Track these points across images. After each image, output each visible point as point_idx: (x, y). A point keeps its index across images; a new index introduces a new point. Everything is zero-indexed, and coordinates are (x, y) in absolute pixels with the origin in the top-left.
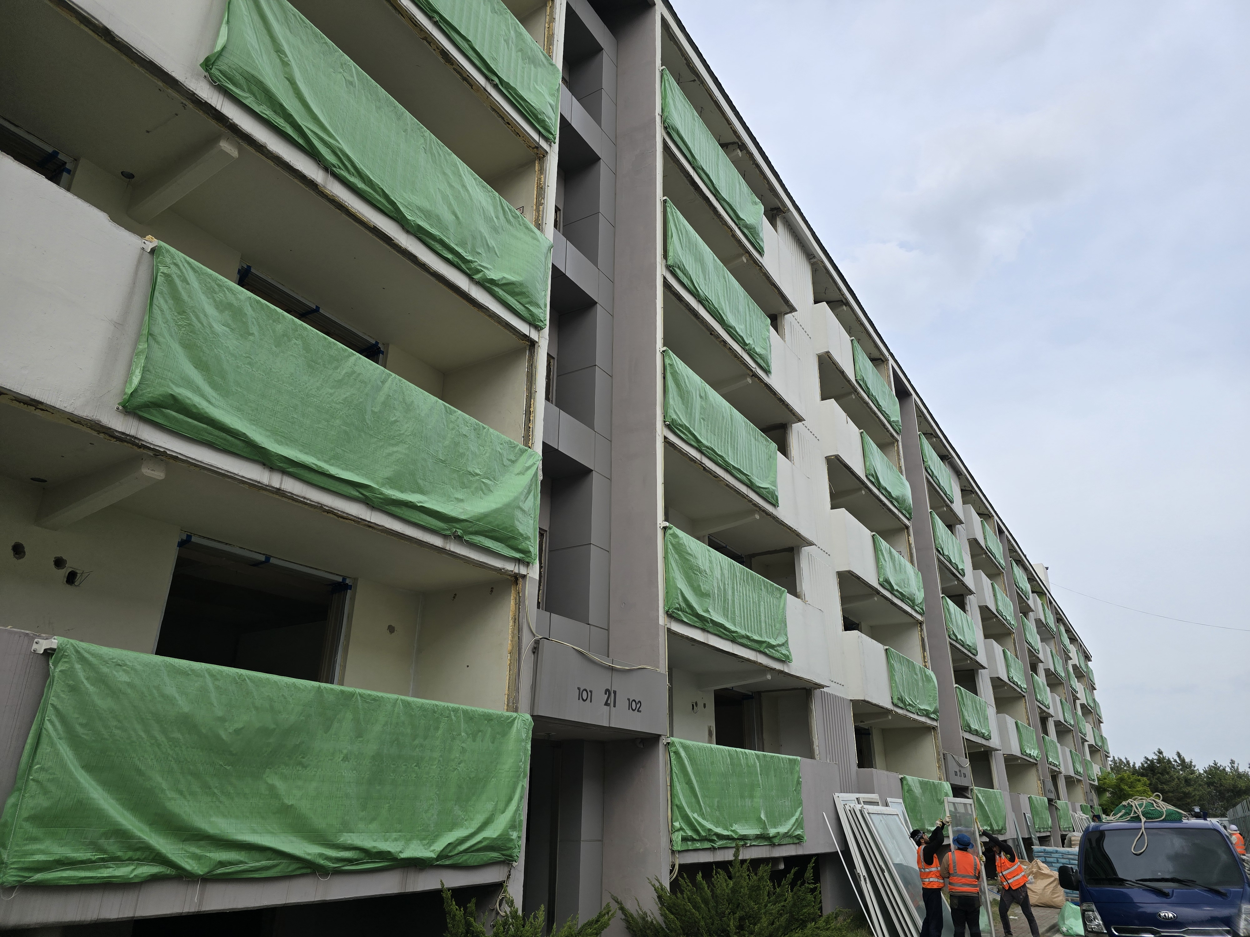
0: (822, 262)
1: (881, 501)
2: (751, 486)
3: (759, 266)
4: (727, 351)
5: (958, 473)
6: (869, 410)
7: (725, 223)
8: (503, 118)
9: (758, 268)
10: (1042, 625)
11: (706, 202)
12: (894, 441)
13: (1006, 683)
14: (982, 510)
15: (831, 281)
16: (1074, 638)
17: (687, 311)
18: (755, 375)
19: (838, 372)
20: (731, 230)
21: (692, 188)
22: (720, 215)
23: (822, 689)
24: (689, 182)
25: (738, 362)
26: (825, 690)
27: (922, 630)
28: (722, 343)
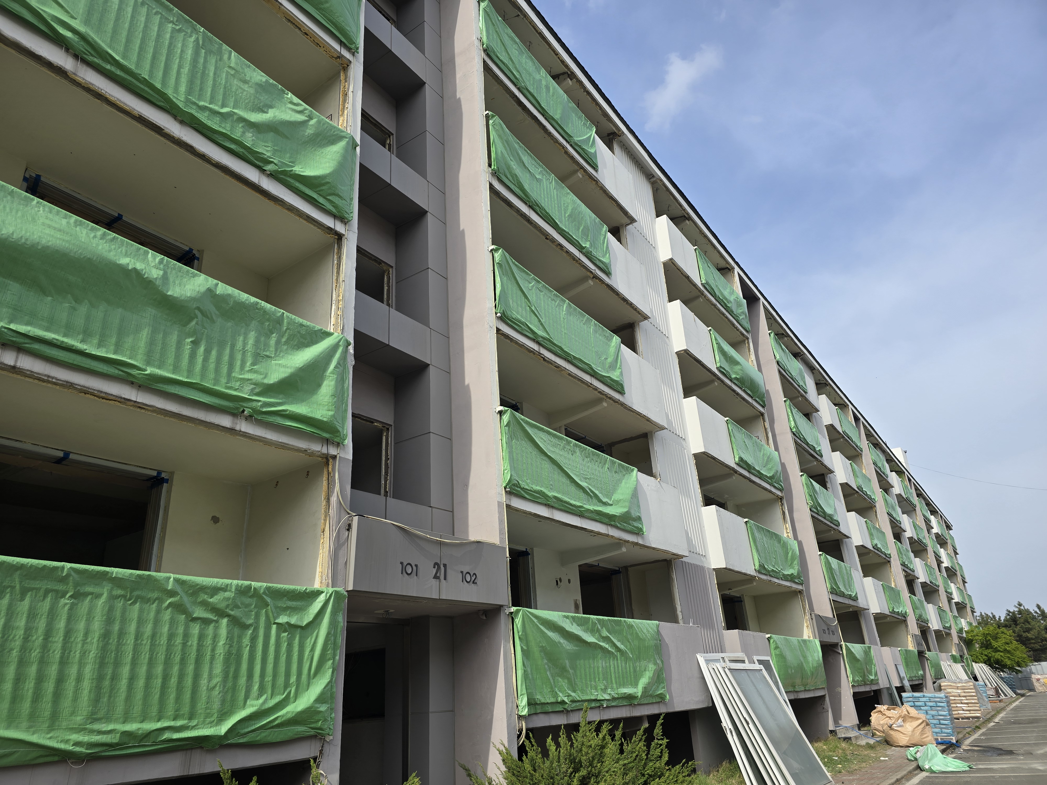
0: (661, 180)
1: (734, 391)
2: (594, 374)
3: (595, 180)
4: (565, 254)
5: (811, 369)
6: (717, 311)
7: (556, 141)
8: (300, 29)
9: (594, 182)
10: (903, 500)
11: (535, 121)
12: (745, 338)
13: (870, 550)
14: (838, 401)
15: (672, 198)
16: (934, 510)
17: (519, 217)
18: (595, 277)
19: (684, 277)
20: (563, 147)
21: (519, 108)
22: (550, 133)
23: (681, 559)
24: (516, 102)
25: (578, 265)
26: (684, 559)
27: (782, 504)
28: (559, 247)
